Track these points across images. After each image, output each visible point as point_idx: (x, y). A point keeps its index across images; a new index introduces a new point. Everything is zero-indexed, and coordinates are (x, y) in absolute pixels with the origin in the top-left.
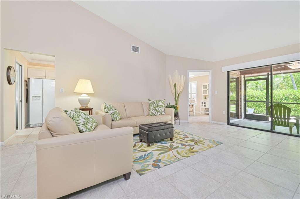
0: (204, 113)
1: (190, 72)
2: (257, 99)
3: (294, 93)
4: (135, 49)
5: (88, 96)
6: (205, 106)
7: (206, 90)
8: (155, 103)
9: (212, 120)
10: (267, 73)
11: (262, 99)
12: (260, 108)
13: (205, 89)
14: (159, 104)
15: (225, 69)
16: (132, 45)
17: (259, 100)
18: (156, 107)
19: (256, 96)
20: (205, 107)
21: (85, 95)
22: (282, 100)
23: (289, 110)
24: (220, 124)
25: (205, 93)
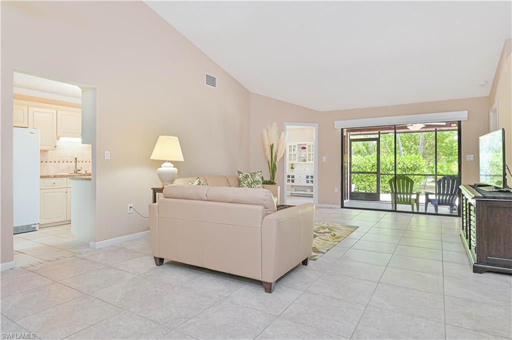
0: (290, 195)
1: (289, 125)
2: (359, 168)
3: (402, 160)
4: (211, 81)
5: (174, 167)
6: (294, 182)
7: (294, 155)
8: (250, 177)
9: (318, 204)
10: (378, 132)
11: (364, 169)
12: (363, 183)
13: (292, 153)
14: (255, 179)
15: (339, 125)
16: (206, 73)
17: (361, 171)
18: (252, 184)
19: (357, 164)
20: (293, 184)
21: (170, 164)
22: (388, 170)
23: (412, 182)
24: (331, 208)
25: (292, 158)
